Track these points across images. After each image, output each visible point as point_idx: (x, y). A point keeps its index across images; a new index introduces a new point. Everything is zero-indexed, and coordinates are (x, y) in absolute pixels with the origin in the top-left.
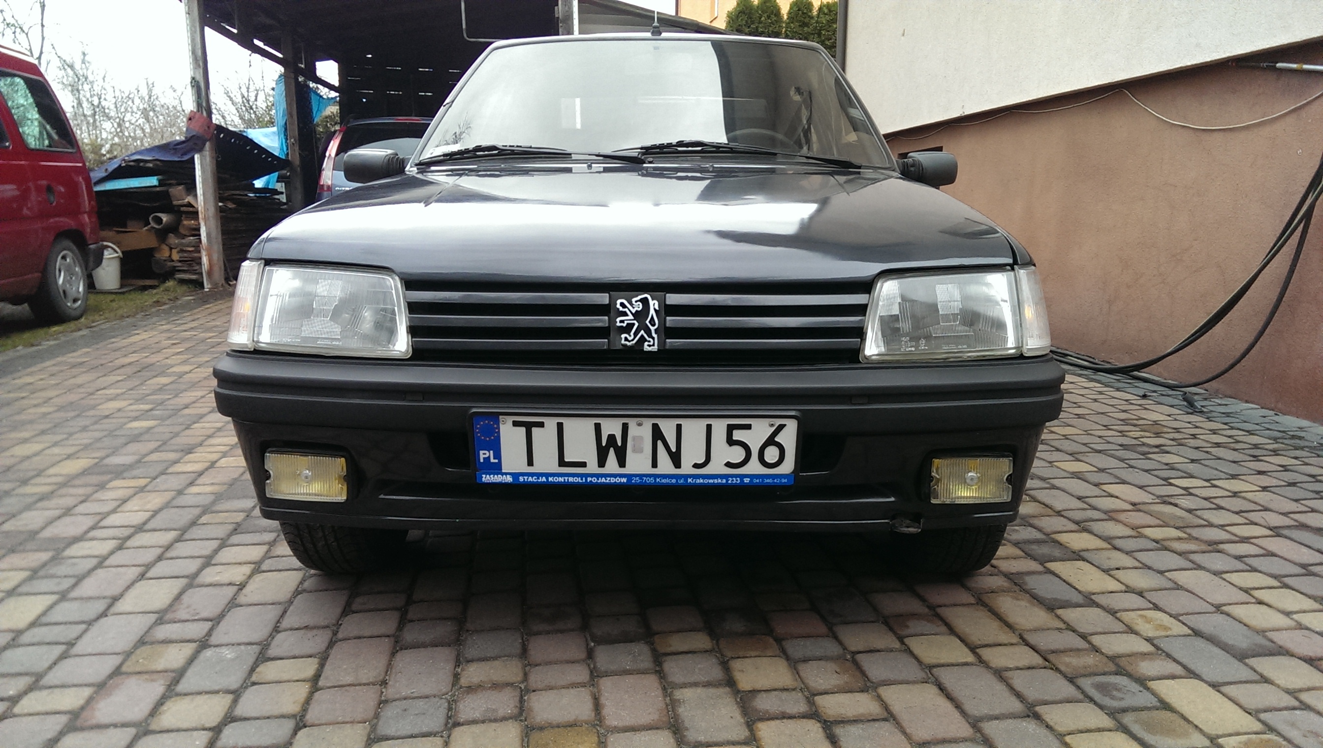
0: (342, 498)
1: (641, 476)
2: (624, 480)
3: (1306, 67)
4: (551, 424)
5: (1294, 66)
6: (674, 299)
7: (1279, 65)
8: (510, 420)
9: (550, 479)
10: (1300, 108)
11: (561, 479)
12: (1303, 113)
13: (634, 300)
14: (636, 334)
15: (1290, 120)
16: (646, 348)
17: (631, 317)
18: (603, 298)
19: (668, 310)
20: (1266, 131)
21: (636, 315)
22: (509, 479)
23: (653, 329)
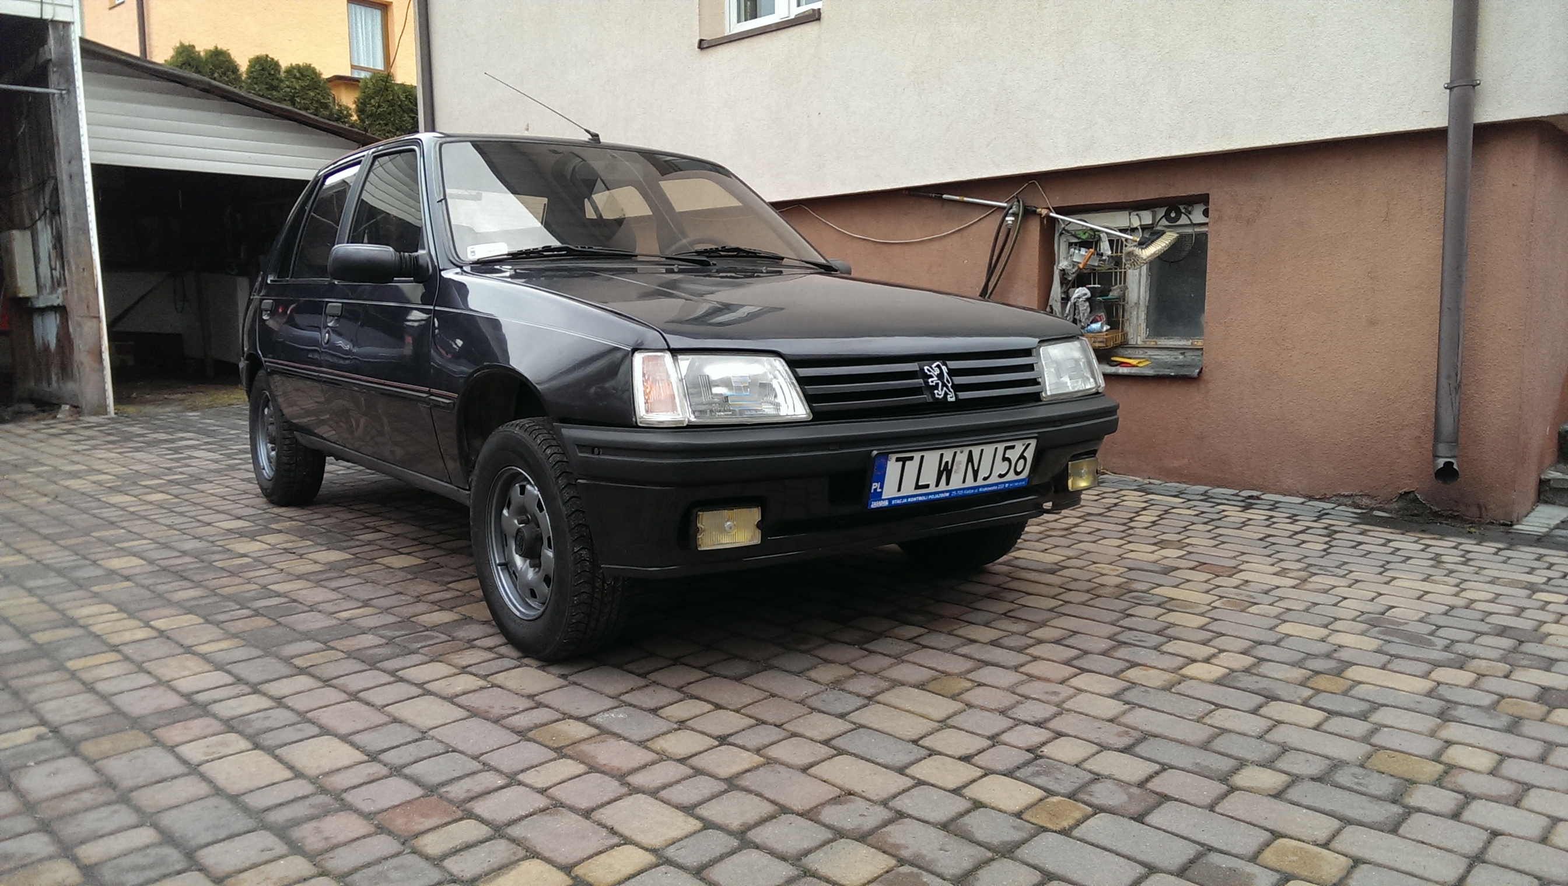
0: (757, 541)
1: (956, 490)
2: (947, 494)
3: (966, 199)
4: (917, 456)
5: (957, 198)
6: (954, 364)
7: (945, 196)
8: (894, 457)
9: (909, 500)
10: (961, 229)
11: (915, 499)
12: (965, 233)
13: (933, 366)
14: (942, 390)
15: (957, 237)
16: (950, 399)
17: (936, 378)
18: (913, 367)
19: (952, 373)
20: (935, 246)
21: (938, 376)
22: (886, 503)
23: (949, 385)
